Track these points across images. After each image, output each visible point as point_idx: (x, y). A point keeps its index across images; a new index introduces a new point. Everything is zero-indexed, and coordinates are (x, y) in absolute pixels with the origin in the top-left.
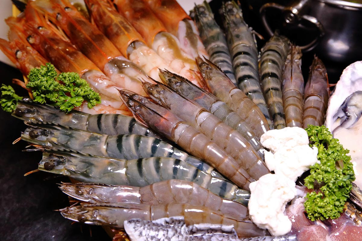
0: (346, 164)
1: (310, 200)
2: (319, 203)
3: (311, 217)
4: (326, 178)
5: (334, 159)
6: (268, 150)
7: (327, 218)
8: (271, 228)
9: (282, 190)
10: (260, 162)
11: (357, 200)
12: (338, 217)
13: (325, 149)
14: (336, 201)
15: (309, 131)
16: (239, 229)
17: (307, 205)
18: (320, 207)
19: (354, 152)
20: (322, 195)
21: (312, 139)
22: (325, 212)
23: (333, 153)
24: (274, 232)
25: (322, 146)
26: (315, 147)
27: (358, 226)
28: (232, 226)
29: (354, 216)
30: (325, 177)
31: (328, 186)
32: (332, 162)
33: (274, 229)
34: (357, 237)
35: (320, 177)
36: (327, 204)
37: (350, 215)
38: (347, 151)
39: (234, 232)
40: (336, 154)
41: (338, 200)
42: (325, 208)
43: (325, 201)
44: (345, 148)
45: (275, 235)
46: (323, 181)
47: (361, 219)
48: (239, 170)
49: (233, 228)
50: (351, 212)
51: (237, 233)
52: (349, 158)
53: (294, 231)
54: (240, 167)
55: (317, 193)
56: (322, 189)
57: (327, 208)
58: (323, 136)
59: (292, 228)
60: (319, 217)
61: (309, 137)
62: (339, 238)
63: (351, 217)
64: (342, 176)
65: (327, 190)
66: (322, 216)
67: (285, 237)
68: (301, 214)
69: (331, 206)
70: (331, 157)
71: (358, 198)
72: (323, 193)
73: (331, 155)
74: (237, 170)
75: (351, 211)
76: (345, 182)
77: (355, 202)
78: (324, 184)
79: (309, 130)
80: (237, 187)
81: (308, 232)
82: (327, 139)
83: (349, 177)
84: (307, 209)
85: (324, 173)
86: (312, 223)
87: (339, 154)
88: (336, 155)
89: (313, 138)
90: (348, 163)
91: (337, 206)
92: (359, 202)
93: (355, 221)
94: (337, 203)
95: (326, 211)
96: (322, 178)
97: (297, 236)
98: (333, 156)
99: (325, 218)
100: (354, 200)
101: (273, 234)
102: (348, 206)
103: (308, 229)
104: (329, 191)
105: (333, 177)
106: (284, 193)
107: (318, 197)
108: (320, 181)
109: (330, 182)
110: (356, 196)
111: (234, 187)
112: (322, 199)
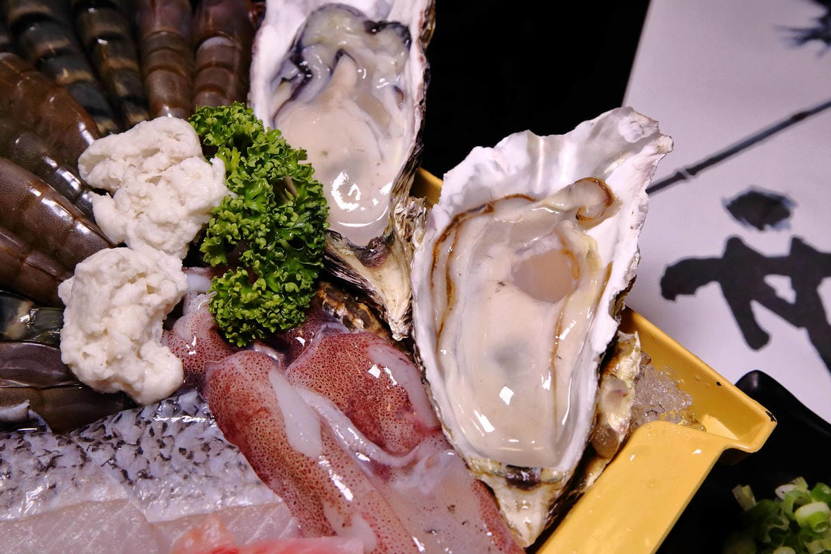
0: (303, 186)
1: (222, 294)
2: (243, 295)
3: (233, 338)
4: (249, 229)
5: (266, 177)
6: (102, 192)
7: (273, 330)
8: (129, 385)
9: (141, 285)
10: (82, 229)
11: (343, 269)
12: (299, 322)
13: (243, 159)
14: (286, 282)
15: (199, 122)
16: (48, 408)
17: (216, 310)
18: (250, 306)
19: (325, 153)
20: (245, 272)
21: (208, 141)
22: (264, 315)
23: (261, 162)
24: (138, 393)
25: (236, 155)
26: (218, 161)
27: (357, 332)
28: (26, 404)
29: (342, 312)
30: (244, 226)
31: (256, 248)
32: (263, 185)
33: (138, 386)
34: (353, 358)
35: (234, 228)
36: (264, 293)
37: (333, 310)
38: (303, 155)
39: (36, 420)
40: (269, 165)
41: (292, 279)
42: (262, 305)
43: (255, 285)
44: (296, 146)
45: (145, 403)
46: (242, 238)
47: (360, 314)
48: (29, 259)
49: (29, 407)
50: (335, 304)
51: (45, 420)
52: (308, 170)
53: (193, 379)
54: (29, 251)
55: (236, 273)
56: (245, 257)
57: (264, 303)
58: (232, 126)
59: (186, 373)
60: (253, 332)
61: (201, 138)
62: (308, 372)
63: (336, 316)
64: (295, 217)
65: (258, 258)
66: (260, 326)
67: (170, 402)
68: (205, 335)
69: (276, 297)
70: (257, 175)
71: (345, 263)
72: (250, 270)
73: (255, 170)
74: (23, 260)
75: (336, 300)
76: (300, 229)
77: (340, 275)
78: (246, 243)
79: (197, 119)
80: (31, 303)
81: (223, 373)
82: (246, 133)
83: (310, 215)
84: (219, 317)
85: (239, 216)
86: (232, 349)
87: (277, 162)
88: (269, 168)
89: (210, 137)
90: (307, 182)
91: (293, 293)
92: (348, 275)
93: (348, 323)
94: (291, 286)
95: (264, 311)
96: (236, 232)
97: (200, 390)
98: (263, 171)
99: (267, 331)
100: (338, 271)
101: (139, 401)
102: (327, 291)
103: (221, 366)
104: (261, 261)
105: (264, 221)
106: (151, 290)
107: (237, 280)
108: (233, 239)
109: (257, 236)
110: (337, 259)
111: (24, 306)
112: (247, 282)
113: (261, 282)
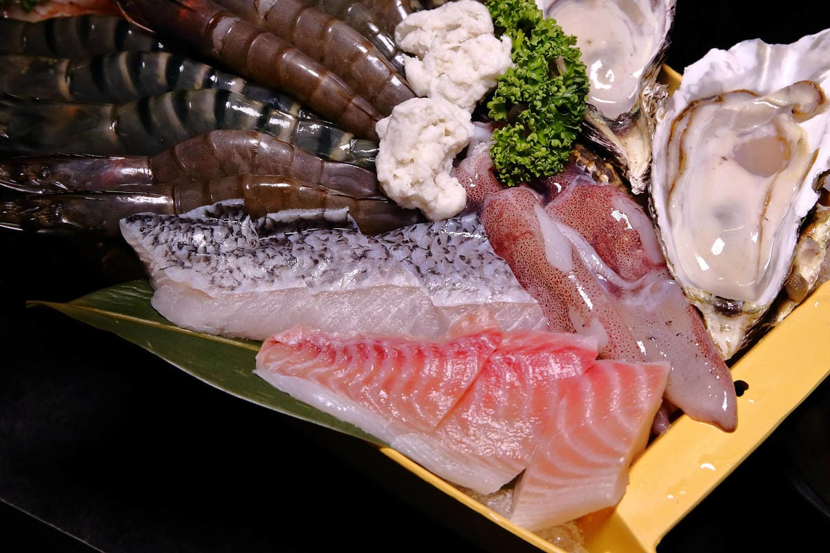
0: (571, 65)
1: (500, 143)
2: (519, 145)
3: (505, 179)
4: (528, 93)
5: (543, 54)
6: (412, 55)
7: (538, 175)
8: (425, 203)
9: (441, 128)
10: (396, 81)
11: (597, 134)
12: (559, 171)
13: (526, 38)
14: (552, 138)
15: (492, 7)
16: (361, 216)
17: (495, 154)
18: (522, 154)
19: (589, 42)
20: (522, 127)
21: (499, 23)
22: (533, 163)
23: (541, 42)
24: (431, 211)
25: (520, 35)
26: (506, 38)
27: (602, 185)
28: (347, 209)
29: (592, 168)
30: (525, 90)
31: (534, 109)
32: (540, 61)
33: (433, 204)
34: (599, 204)
35: (517, 91)
36: (535, 145)
37: (585, 166)
38: (573, 40)
39: (351, 223)
40: (547, 45)
41: (557, 136)
42: (532, 154)
43: (529, 138)
44: (568, 33)
45: (435, 219)
46: (523, 99)
47: (606, 171)
48: (354, 101)
49: (348, 212)
50: (587, 162)
51: (357, 224)
52: (576, 53)
53: (473, 206)
54: (354, 95)
55: (514, 127)
56: (523, 115)
57: (534, 153)
58: (520, 12)
59: (468, 201)
60: (522, 175)
61: (494, 20)
62: (562, 210)
63: (587, 171)
64: (563, 89)
65: (533, 117)
66: (528, 171)
67: (455, 221)
68: (485, 173)
69: (544, 149)
70: (537, 53)
71: (598, 130)
72: (526, 125)
73: (537, 48)
74: (349, 100)
75: (587, 159)
76: (568, 99)
77: (593, 139)
78: (524, 104)
79: (492, 4)
80: (352, 135)
81: (498, 202)
82: (530, 19)
83: (577, 88)
84: (497, 160)
85: (522, 82)
86: (504, 186)
87: (554, 44)
88: (547, 47)
89: (501, 19)
90: (575, 62)
91: (557, 148)
92: (601, 139)
93: (596, 177)
94: (555, 142)
95: (533, 159)
96: (519, 94)
97: (478, 214)
98: (543, 50)
99: (533, 175)
100: (592, 136)
101: (430, 216)
102: (581, 151)
103: (498, 197)
104: (536, 119)
105: (542, 88)
106: (447, 133)
107: (515, 132)
108: (516, 100)
109: (535, 99)
110: (593, 127)
111: (347, 136)
112: (523, 135)
113: (533, 136)
